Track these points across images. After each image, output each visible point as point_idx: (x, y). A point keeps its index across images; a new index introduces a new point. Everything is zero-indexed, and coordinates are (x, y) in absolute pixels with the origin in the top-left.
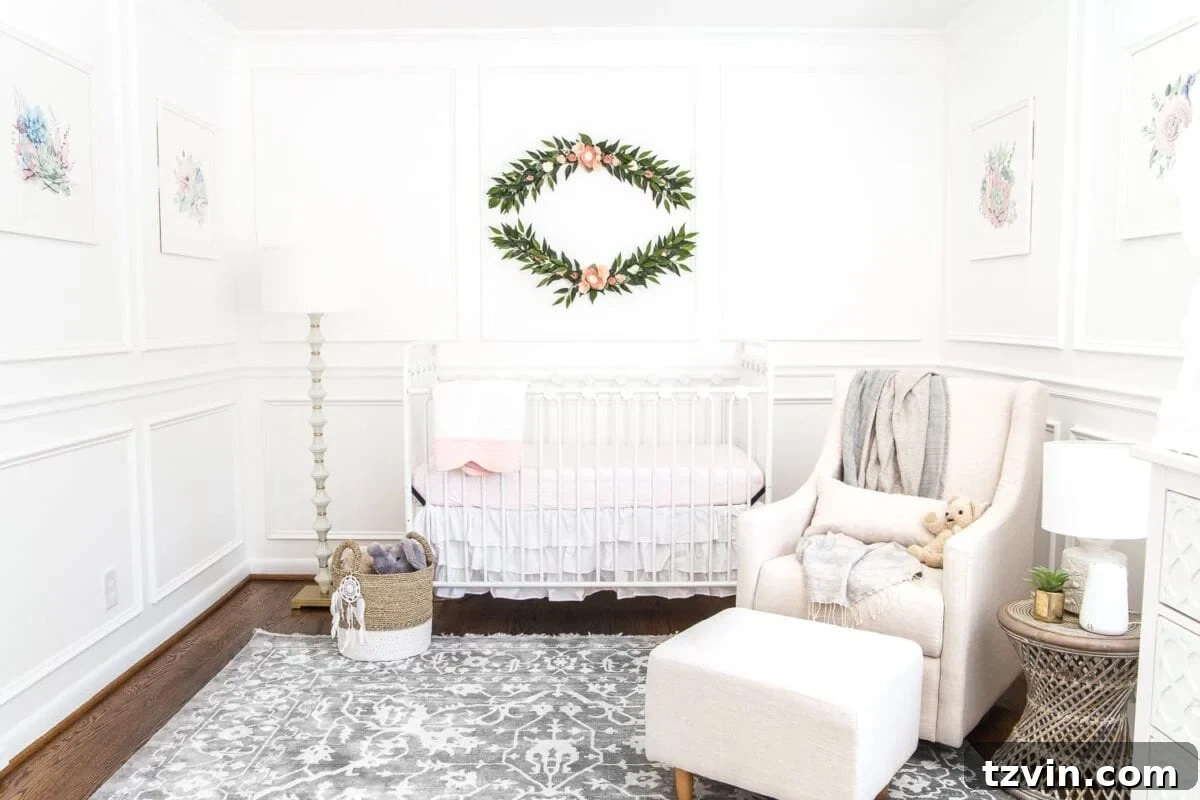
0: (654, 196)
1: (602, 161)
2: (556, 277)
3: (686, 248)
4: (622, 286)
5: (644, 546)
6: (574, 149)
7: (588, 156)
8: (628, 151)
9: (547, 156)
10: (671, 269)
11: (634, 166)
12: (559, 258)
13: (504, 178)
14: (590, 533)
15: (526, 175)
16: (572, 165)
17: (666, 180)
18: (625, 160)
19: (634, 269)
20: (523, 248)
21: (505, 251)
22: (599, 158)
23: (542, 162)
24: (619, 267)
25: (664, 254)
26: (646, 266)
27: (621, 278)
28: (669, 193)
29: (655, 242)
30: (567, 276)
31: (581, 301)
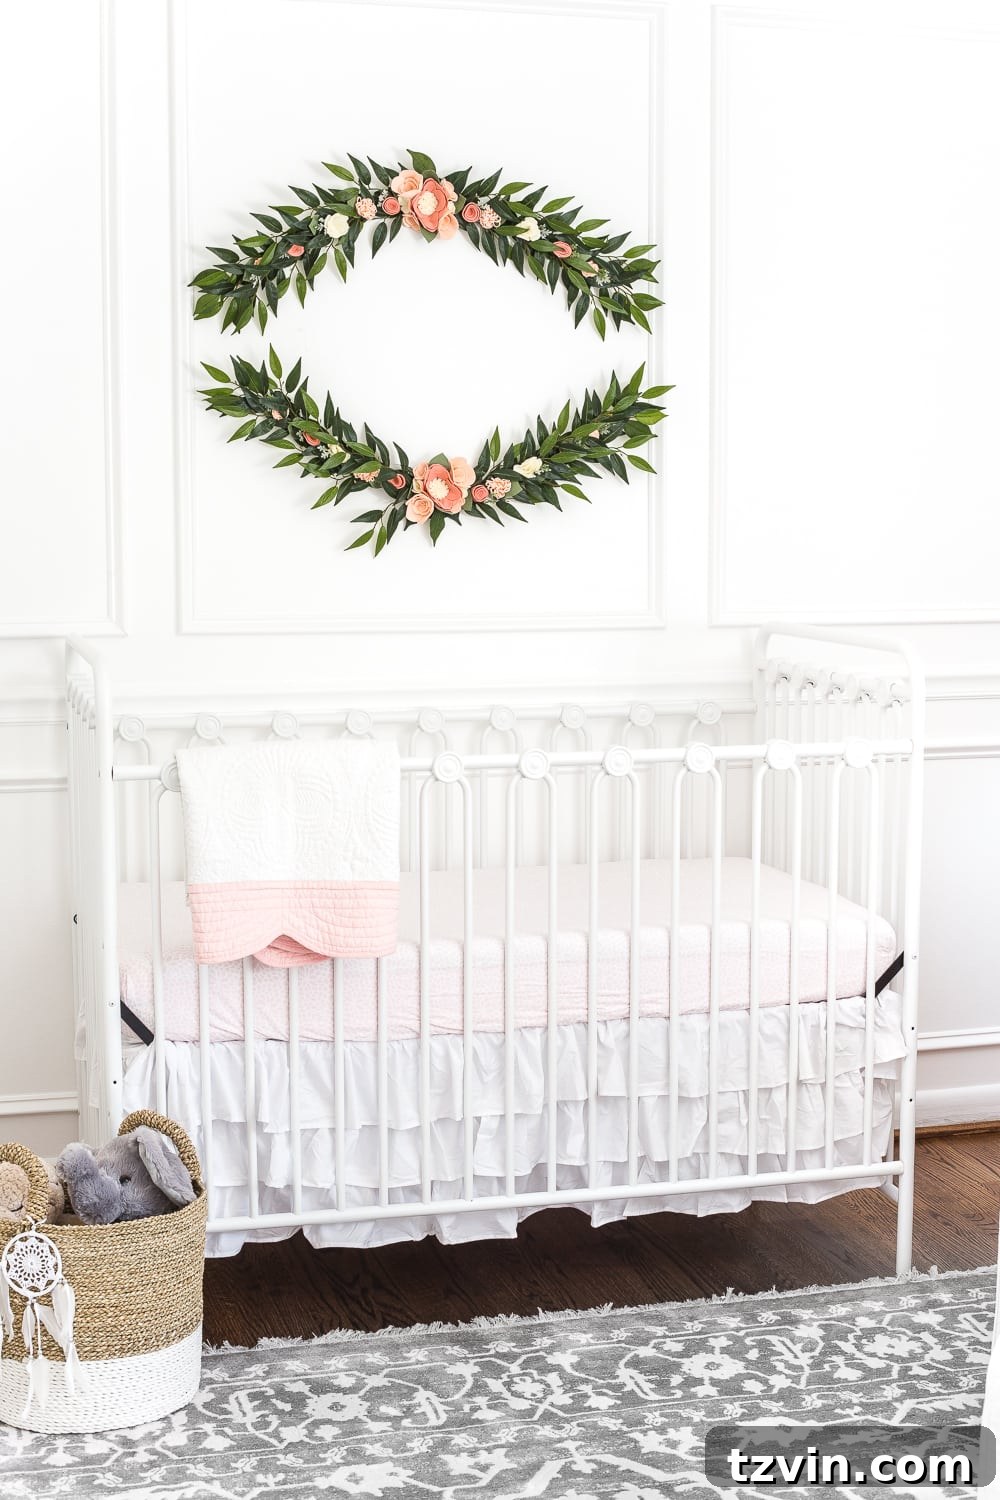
0: (571, 299)
1: (459, 215)
2: (353, 485)
3: (643, 420)
4: (502, 504)
5: (650, 1103)
6: (396, 184)
7: (427, 204)
8: (517, 197)
9: (334, 200)
10: (608, 466)
11: (531, 231)
12: (361, 439)
13: (236, 249)
14: (536, 1084)
15: (286, 243)
16: (389, 222)
17: (601, 264)
18: (511, 217)
19: (531, 467)
20: (276, 416)
21: (234, 422)
22: (451, 208)
23: (324, 213)
24: (494, 463)
25: (595, 434)
26: (553, 459)
27: (500, 487)
28: (603, 294)
29: (578, 404)
30: (383, 483)
31: (410, 540)
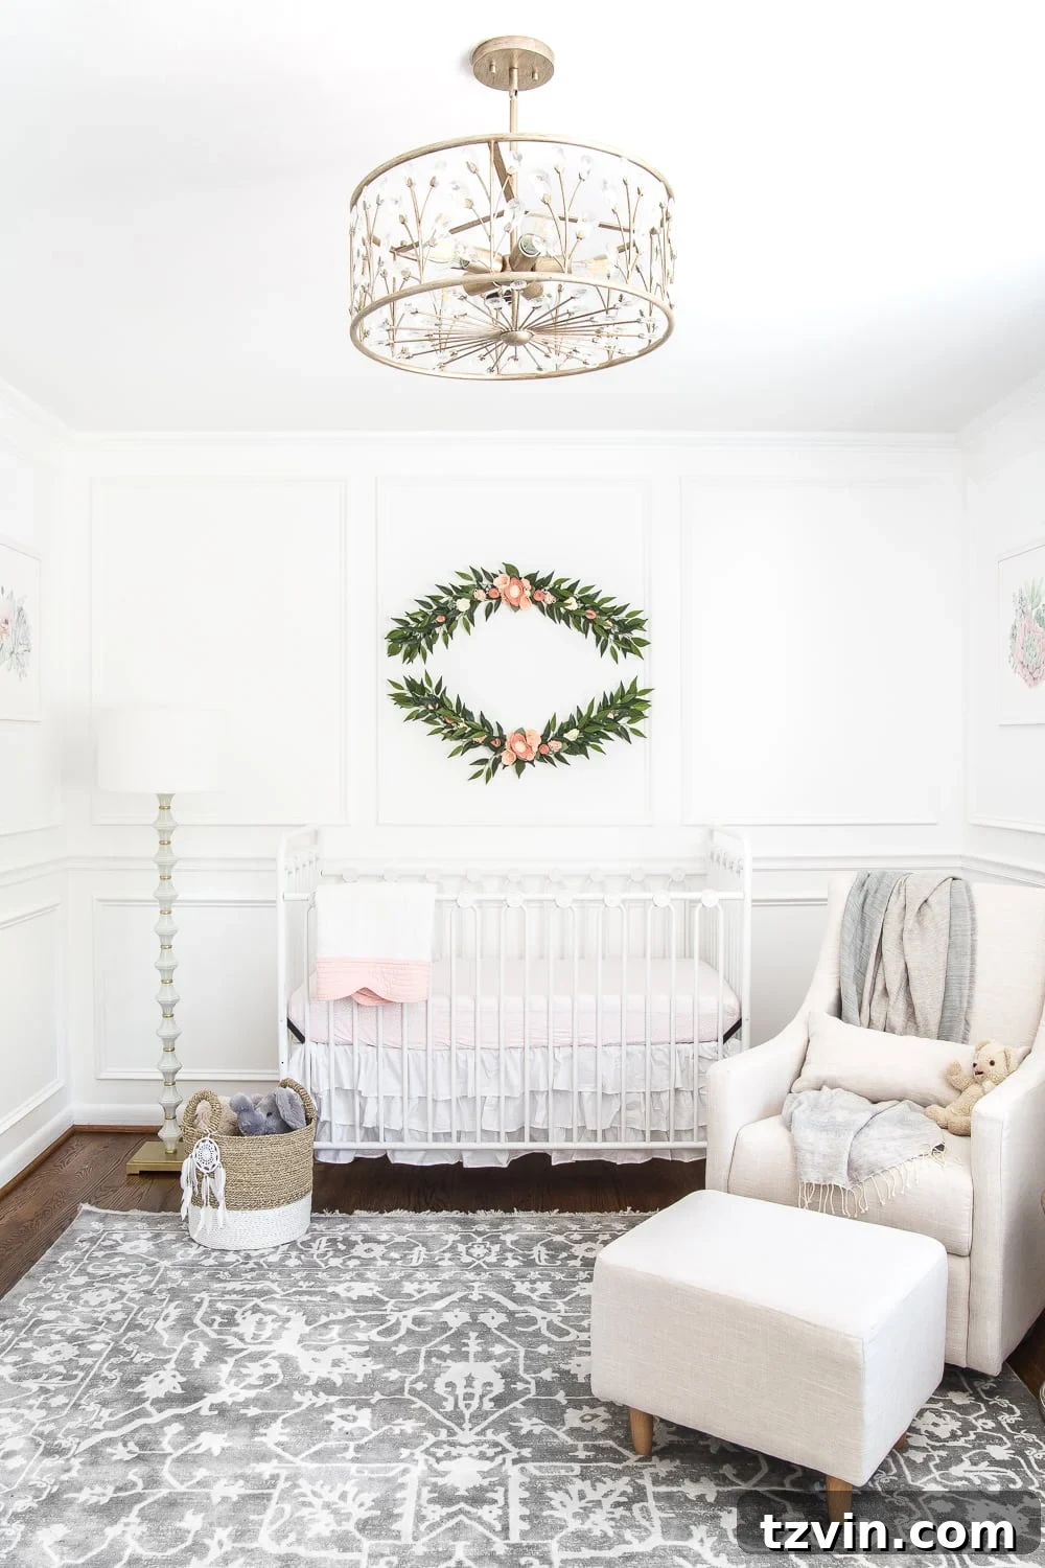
0: (598, 641)
1: (532, 598)
2: (472, 745)
3: (639, 708)
4: (558, 755)
5: (586, 1097)
6: (497, 582)
7: (515, 592)
8: (565, 585)
9: (462, 592)
10: (619, 734)
11: (573, 604)
12: (477, 720)
13: (407, 619)
14: (516, 1080)
15: (435, 615)
16: (494, 602)
17: (614, 621)
18: (562, 596)
19: (572, 735)
20: (431, 707)
21: (408, 711)
22: (528, 594)
23: (456, 598)
24: (553, 732)
25: (611, 716)
26: (586, 730)
27: (556, 746)
28: (617, 638)
29: (599, 700)
30: (488, 743)
31: (505, 774)
